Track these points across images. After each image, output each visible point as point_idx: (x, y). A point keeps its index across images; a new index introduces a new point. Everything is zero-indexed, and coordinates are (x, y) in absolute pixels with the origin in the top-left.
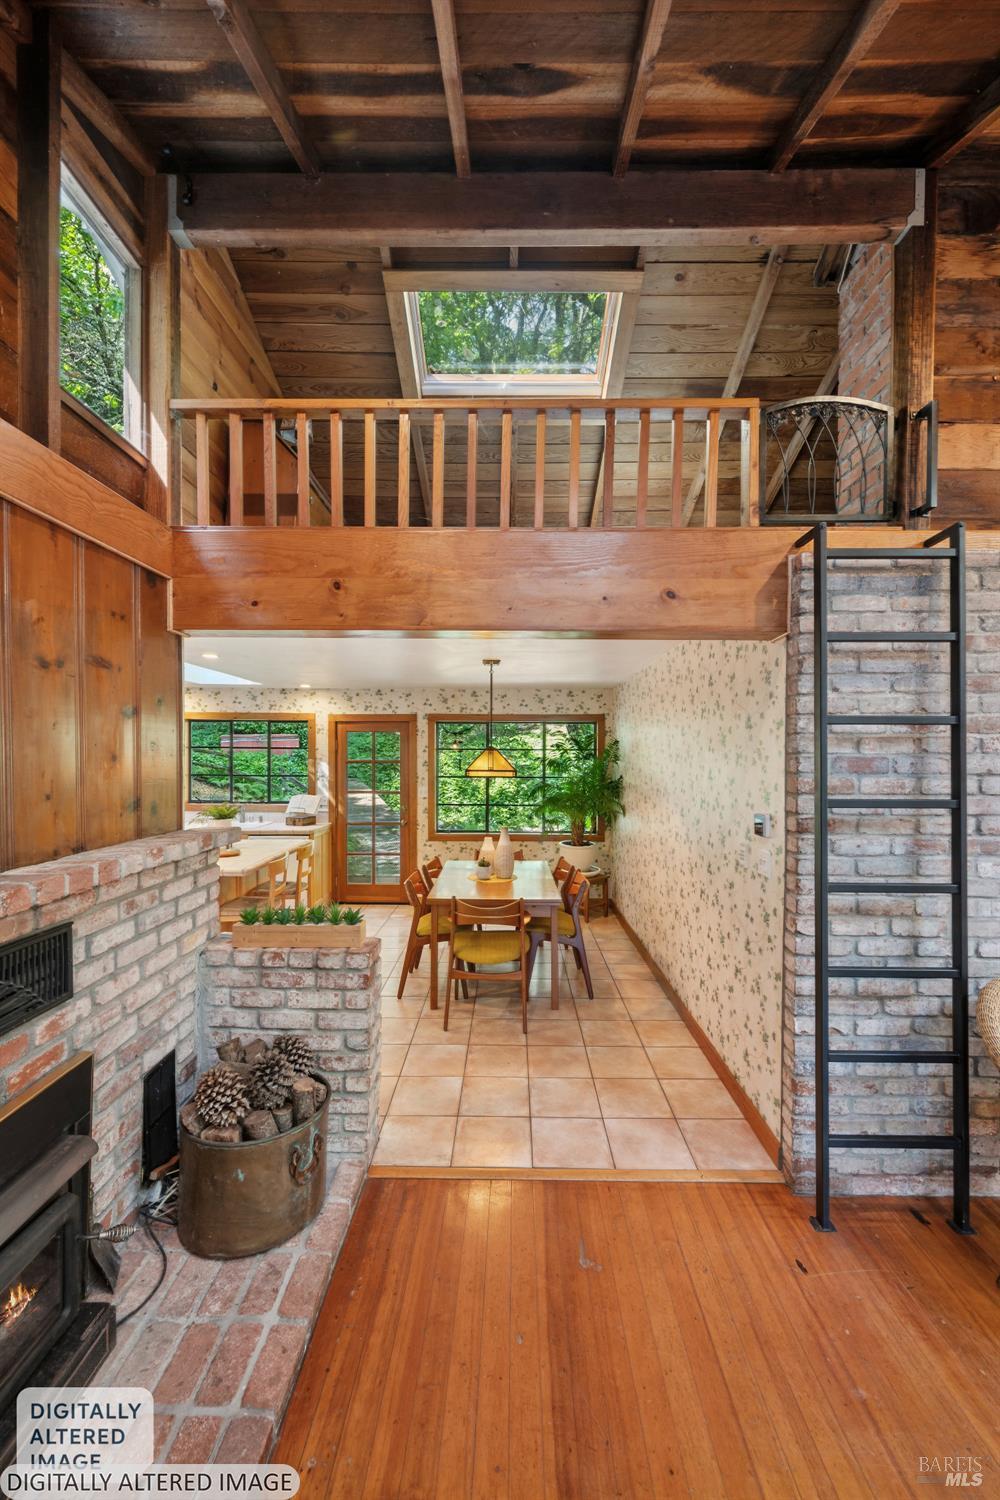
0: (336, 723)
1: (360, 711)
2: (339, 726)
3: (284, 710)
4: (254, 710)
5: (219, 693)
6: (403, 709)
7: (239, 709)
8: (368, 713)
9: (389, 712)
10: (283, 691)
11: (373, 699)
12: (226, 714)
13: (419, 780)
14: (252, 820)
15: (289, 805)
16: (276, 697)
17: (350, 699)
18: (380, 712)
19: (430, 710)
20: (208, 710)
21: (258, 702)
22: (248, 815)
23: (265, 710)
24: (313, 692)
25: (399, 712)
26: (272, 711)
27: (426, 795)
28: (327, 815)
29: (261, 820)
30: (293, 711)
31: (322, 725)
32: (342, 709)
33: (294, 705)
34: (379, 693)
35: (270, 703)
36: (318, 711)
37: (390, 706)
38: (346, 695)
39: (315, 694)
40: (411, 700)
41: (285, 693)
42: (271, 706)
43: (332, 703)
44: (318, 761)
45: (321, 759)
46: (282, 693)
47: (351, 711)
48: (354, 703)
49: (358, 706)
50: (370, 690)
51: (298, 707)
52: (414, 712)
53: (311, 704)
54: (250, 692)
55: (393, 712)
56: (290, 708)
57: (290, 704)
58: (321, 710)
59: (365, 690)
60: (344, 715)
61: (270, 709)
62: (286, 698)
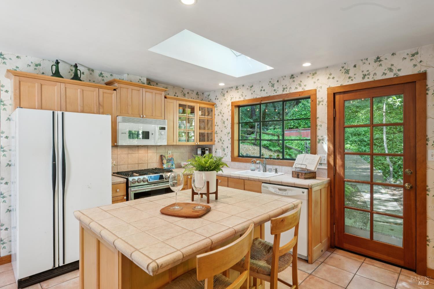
0: (334, 94)
1: (358, 80)
2: (337, 97)
3: (293, 91)
4: (273, 94)
7: (264, 94)
8: (366, 80)
9: (390, 75)
10: (292, 77)
12: (256, 99)
13: (430, 144)
15: (296, 162)
16: (287, 82)
17: (347, 72)
18: (379, 77)
20: (247, 98)
21: (275, 88)
23: (280, 92)
24: (313, 72)
25: (401, 74)
26: (285, 92)
28: (326, 172)
29: (276, 171)
30: (300, 90)
31: (322, 96)
32: (339, 81)
33: (300, 85)
34: (378, 60)
35: (283, 87)
36: (319, 87)
37: (391, 70)
38: (343, 70)
39: (316, 73)
40: (418, 58)
41: (294, 78)
42: (284, 89)
43: (330, 78)
44: (318, 127)
45: (321, 126)
46: (291, 78)
47: (348, 82)
48: (351, 74)
49: (355, 76)
50: (367, 59)
51: (303, 86)
52: (422, 70)
53: (313, 82)
54: (270, 82)
55: (394, 75)
56: (297, 88)
57: (297, 85)
58: (321, 86)
59: (362, 60)
60: (342, 86)
61: (283, 91)
62: (294, 81)
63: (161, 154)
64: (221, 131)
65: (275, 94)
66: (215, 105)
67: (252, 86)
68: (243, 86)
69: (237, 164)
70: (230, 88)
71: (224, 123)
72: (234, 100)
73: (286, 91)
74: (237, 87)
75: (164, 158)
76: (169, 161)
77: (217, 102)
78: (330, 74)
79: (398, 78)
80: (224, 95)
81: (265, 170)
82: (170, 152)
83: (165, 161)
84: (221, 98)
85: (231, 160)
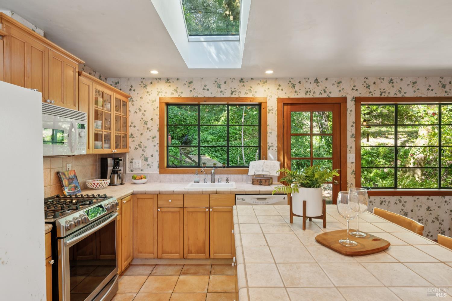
0: (283, 104)
1: (302, 95)
2: (285, 107)
3: (242, 95)
4: (219, 95)
5: (190, 83)
6: (335, 94)
8: (308, 96)
9: (324, 95)
10: (242, 80)
11: (311, 86)
13: (348, 149)
14: (220, 180)
15: (250, 169)
16: (236, 85)
17: (294, 86)
18: (317, 96)
19: (357, 94)
20: (184, 95)
21: (222, 89)
22: (217, 177)
23: (228, 95)
24: (264, 81)
25: (332, 96)
26: (233, 96)
27: (354, 161)
29: (227, 181)
30: (250, 95)
31: (272, 105)
32: (287, 94)
33: (250, 91)
34: (316, 81)
35: (231, 90)
36: (269, 96)
37: (325, 91)
38: (290, 83)
39: (266, 82)
40: (342, 86)
41: (243, 82)
42: (233, 92)
43: (279, 89)
44: (268, 134)
45: (271, 133)
46: (240, 82)
47: (294, 95)
48: (297, 89)
49: (300, 91)
50: (309, 79)
51: (253, 92)
52: (344, 95)
53: (263, 90)
54: (216, 82)
55: (327, 96)
56: (247, 93)
57: (247, 90)
58: (271, 95)
59: (305, 79)
60: (289, 99)
61: (232, 94)
62: (244, 85)
63: (56, 170)
64: (141, 134)
65: (222, 96)
66: (129, 98)
67: (192, 82)
68: (178, 79)
69: (168, 176)
70: (156, 79)
71: (146, 123)
72: (163, 95)
73: (235, 94)
74: (168, 80)
75: (63, 176)
76: (71, 180)
77: (133, 94)
78: (280, 86)
79: (329, 98)
80: (145, 87)
81: (213, 181)
82: (69, 166)
83: (65, 182)
84: (140, 91)
85: (159, 173)
